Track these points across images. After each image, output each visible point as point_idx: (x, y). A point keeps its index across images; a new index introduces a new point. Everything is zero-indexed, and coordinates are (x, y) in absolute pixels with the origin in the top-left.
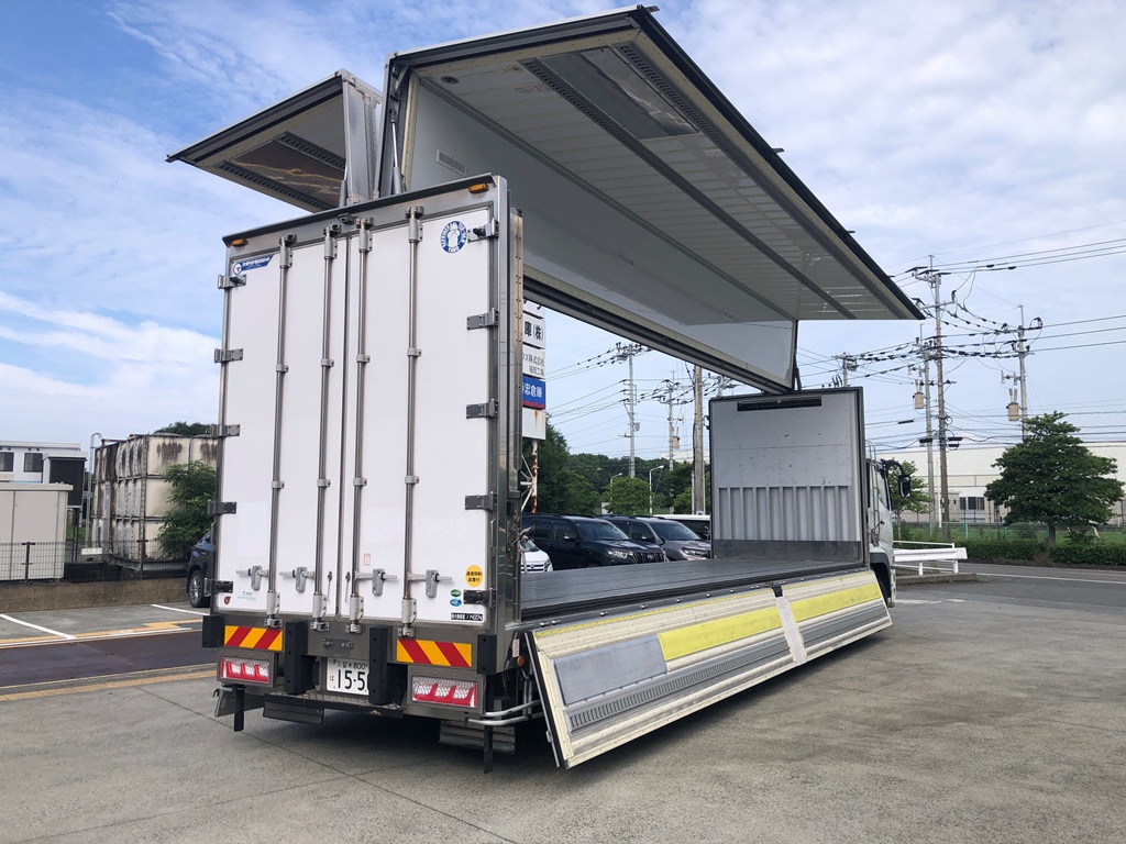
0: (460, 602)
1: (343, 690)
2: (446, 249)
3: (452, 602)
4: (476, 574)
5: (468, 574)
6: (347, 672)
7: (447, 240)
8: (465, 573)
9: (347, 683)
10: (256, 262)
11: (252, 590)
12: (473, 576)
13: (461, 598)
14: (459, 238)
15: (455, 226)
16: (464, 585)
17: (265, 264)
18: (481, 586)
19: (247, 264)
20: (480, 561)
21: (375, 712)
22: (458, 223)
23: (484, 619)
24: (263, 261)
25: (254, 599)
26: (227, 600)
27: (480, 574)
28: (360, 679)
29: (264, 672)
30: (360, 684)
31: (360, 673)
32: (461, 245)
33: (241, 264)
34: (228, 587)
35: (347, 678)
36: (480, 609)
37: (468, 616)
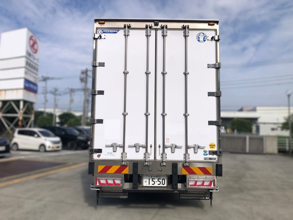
0: (207, 154)
1: (151, 185)
2: (199, 41)
3: (204, 154)
4: (213, 145)
5: (210, 145)
6: (152, 179)
7: (199, 38)
8: (209, 145)
9: (153, 183)
10: (111, 31)
11: (112, 152)
12: (212, 146)
13: (208, 153)
14: (204, 38)
15: (202, 34)
16: (208, 149)
17: (116, 33)
18: (215, 149)
19: (106, 31)
20: (215, 141)
21: (176, 192)
22: (203, 33)
23: (217, 159)
24: (114, 31)
25: (114, 155)
26: (99, 156)
27: (214, 145)
28: (158, 181)
29: (118, 182)
30: (159, 183)
31: (158, 179)
32: (204, 41)
33: (103, 31)
34: (100, 151)
35: (152, 181)
36: (215, 156)
37: (210, 159)
